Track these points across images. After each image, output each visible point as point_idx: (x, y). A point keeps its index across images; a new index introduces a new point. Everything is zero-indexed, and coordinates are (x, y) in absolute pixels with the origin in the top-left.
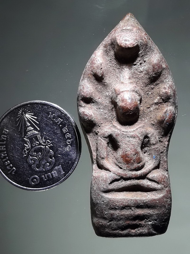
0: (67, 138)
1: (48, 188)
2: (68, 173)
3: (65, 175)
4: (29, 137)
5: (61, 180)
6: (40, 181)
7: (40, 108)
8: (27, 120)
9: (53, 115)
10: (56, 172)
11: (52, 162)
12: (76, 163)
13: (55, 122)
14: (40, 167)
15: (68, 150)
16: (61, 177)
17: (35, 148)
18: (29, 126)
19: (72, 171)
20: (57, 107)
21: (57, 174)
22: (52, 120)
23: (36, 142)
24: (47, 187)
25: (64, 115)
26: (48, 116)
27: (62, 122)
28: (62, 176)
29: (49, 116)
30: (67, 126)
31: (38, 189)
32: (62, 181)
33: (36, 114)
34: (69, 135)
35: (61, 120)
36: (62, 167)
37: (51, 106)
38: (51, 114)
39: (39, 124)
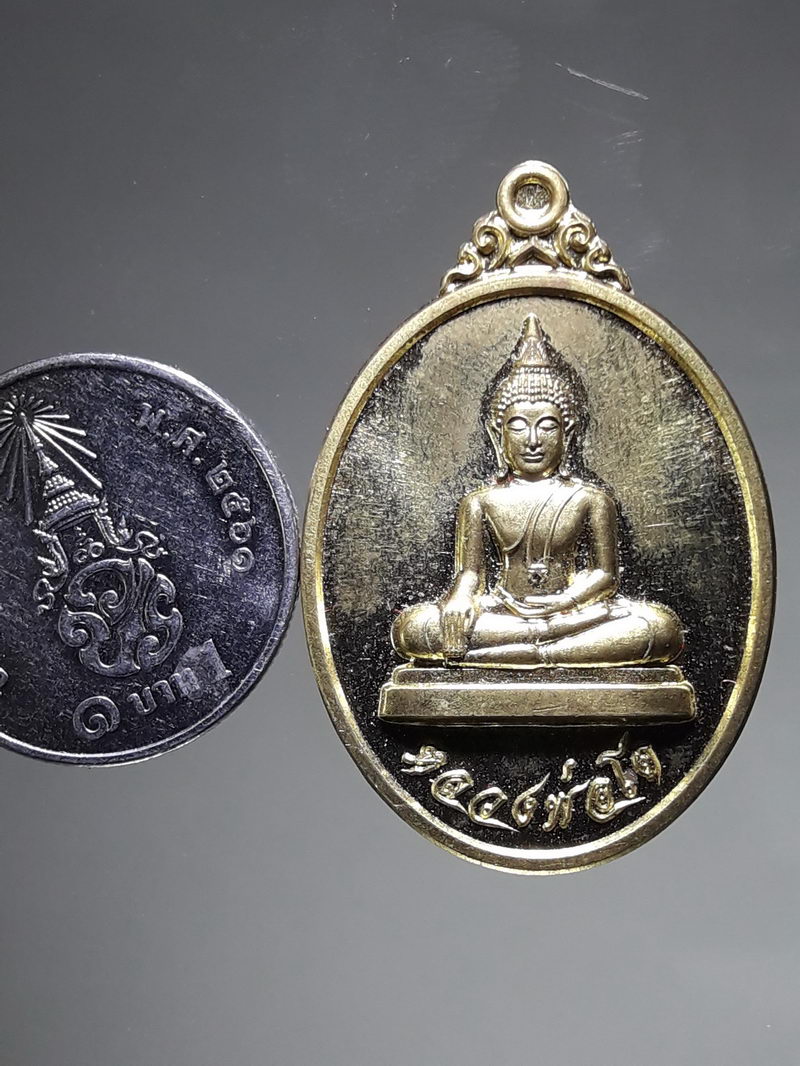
0: (232, 512)
1: (161, 748)
2: (247, 672)
3: (232, 681)
4: (57, 523)
5: (216, 706)
6: (121, 721)
7: (96, 387)
8: (42, 445)
9: (158, 416)
10: (192, 673)
11: (169, 627)
12: (282, 624)
13: (172, 446)
14: (116, 655)
16: (216, 694)
17: (88, 573)
18: (54, 473)
19: (264, 663)
20: (175, 376)
22: (156, 440)
23: (88, 542)
24: (154, 745)
25: (211, 409)
26: (137, 418)
27: (201, 443)
29: (142, 422)
30: (228, 461)
31: (116, 757)
32: (220, 709)
33: (82, 415)
34: (242, 503)
35: (196, 433)
36: (218, 649)
37: (146, 376)
38: (152, 411)
39: (96, 460)
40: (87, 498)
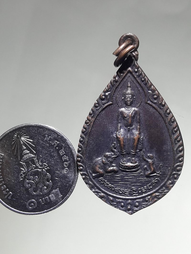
15: (65, 173)
21: (54, 197)
28: (59, 200)
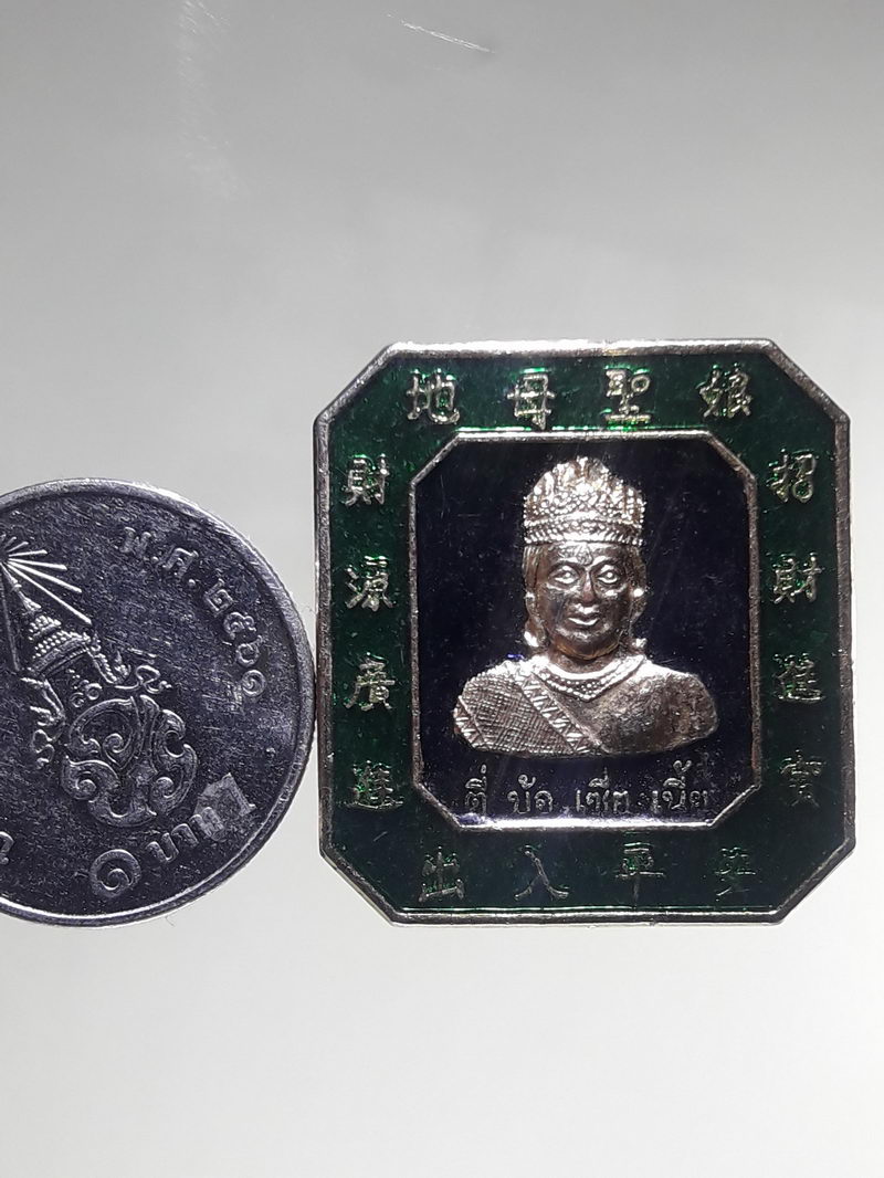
0: (236, 634)
1: (191, 897)
2: (273, 804)
3: (259, 815)
4: (47, 668)
5: (243, 844)
6: (142, 873)
7: (72, 516)
8: (19, 585)
9: (143, 540)
10: (213, 812)
11: (183, 765)
13: (162, 570)
14: (128, 802)
15: (251, 693)
16: (242, 832)
18: (37, 614)
19: (290, 792)
20: (157, 495)
21: (218, 818)
22: (144, 566)
24: (179, 895)
25: (200, 525)
26: (121, 545)
27: (194, 563)
28: (243, 827)
29: (127, 548)
30: (225, 579)
32: (249, 847)
33: (59, 547)
34: (245, 620)
35: (186, 552)
36: (239, 783)
37: (125, 497)
38: (135, 535)
39: (81, 595)
40: (75, 637)
